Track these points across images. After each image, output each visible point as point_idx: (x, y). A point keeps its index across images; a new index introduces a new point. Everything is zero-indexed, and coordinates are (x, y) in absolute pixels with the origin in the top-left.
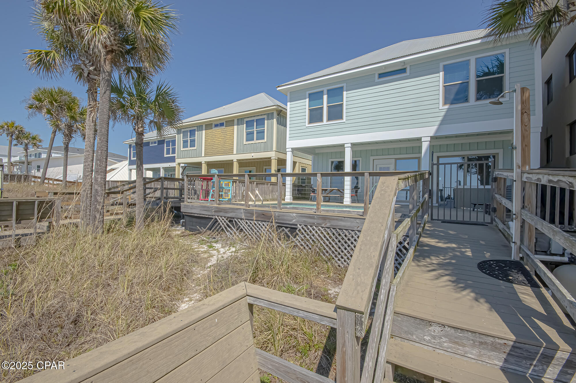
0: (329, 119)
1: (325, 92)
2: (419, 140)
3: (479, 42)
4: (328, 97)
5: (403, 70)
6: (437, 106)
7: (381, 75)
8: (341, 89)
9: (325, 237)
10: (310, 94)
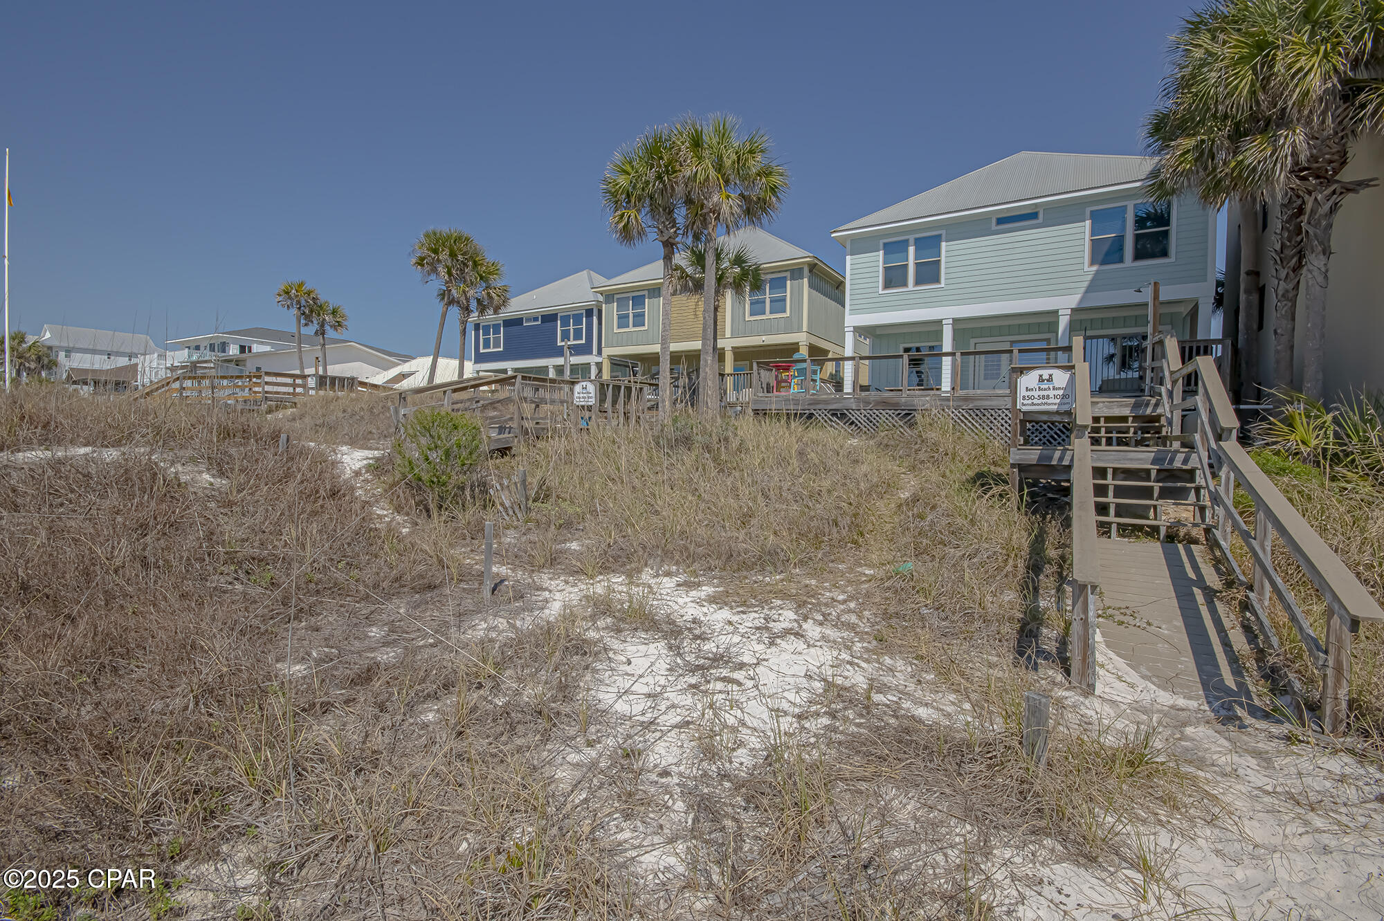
0: (918, 282)
1: (912, 241)
2: (1055, 313)
3: (1138, 184)
4: (916, 250)
5: (1034, 216)
6: (1080, 266)
7: (1000, 221)
8: (937, 240)
9: (966, 419)
10: (885, 245)
